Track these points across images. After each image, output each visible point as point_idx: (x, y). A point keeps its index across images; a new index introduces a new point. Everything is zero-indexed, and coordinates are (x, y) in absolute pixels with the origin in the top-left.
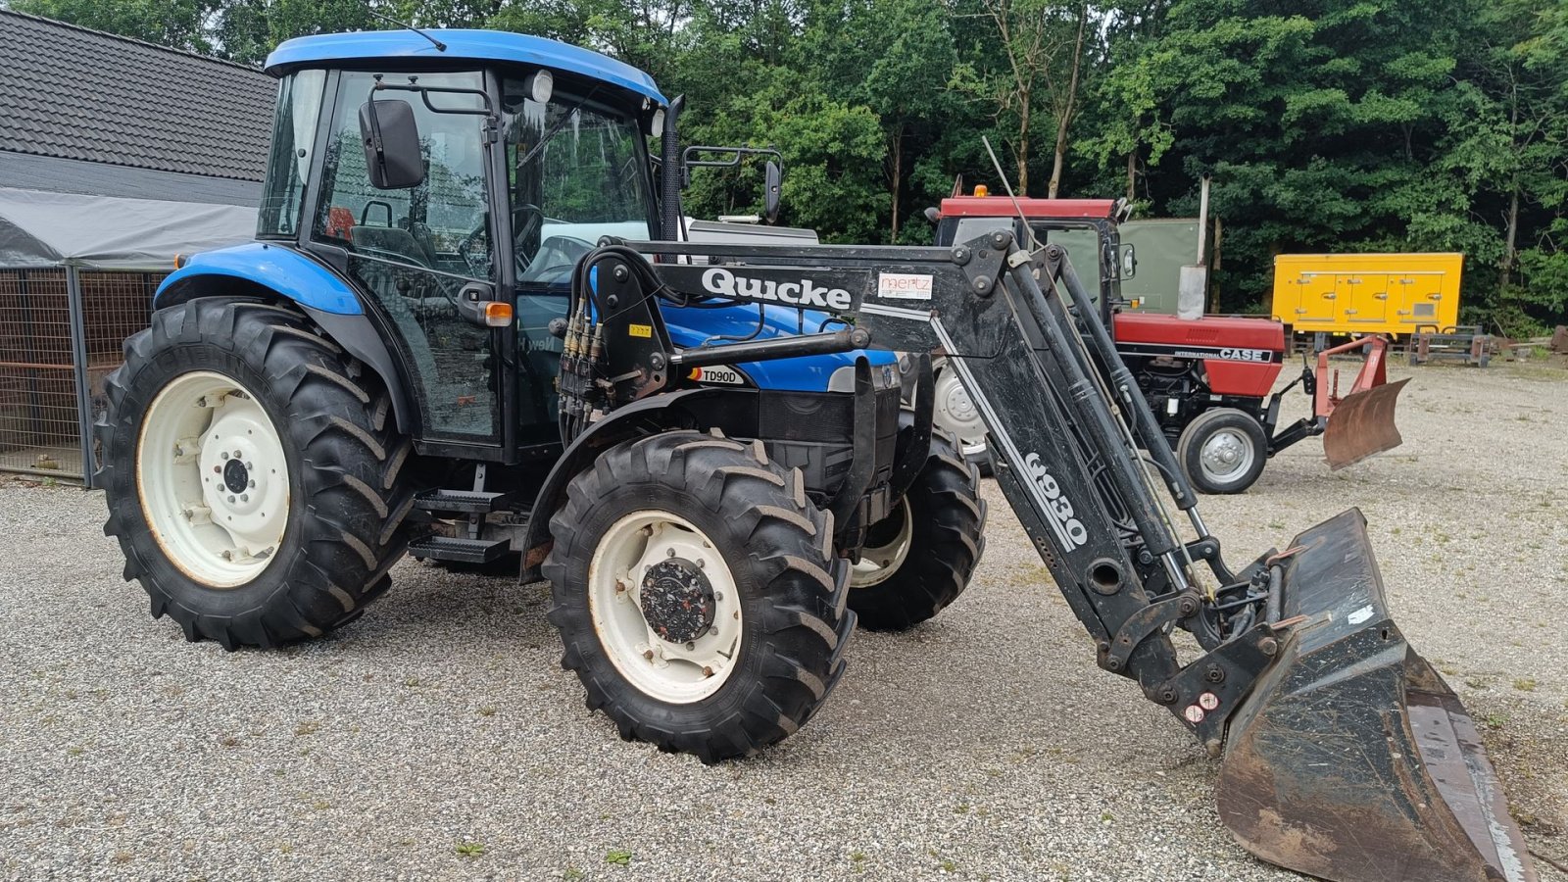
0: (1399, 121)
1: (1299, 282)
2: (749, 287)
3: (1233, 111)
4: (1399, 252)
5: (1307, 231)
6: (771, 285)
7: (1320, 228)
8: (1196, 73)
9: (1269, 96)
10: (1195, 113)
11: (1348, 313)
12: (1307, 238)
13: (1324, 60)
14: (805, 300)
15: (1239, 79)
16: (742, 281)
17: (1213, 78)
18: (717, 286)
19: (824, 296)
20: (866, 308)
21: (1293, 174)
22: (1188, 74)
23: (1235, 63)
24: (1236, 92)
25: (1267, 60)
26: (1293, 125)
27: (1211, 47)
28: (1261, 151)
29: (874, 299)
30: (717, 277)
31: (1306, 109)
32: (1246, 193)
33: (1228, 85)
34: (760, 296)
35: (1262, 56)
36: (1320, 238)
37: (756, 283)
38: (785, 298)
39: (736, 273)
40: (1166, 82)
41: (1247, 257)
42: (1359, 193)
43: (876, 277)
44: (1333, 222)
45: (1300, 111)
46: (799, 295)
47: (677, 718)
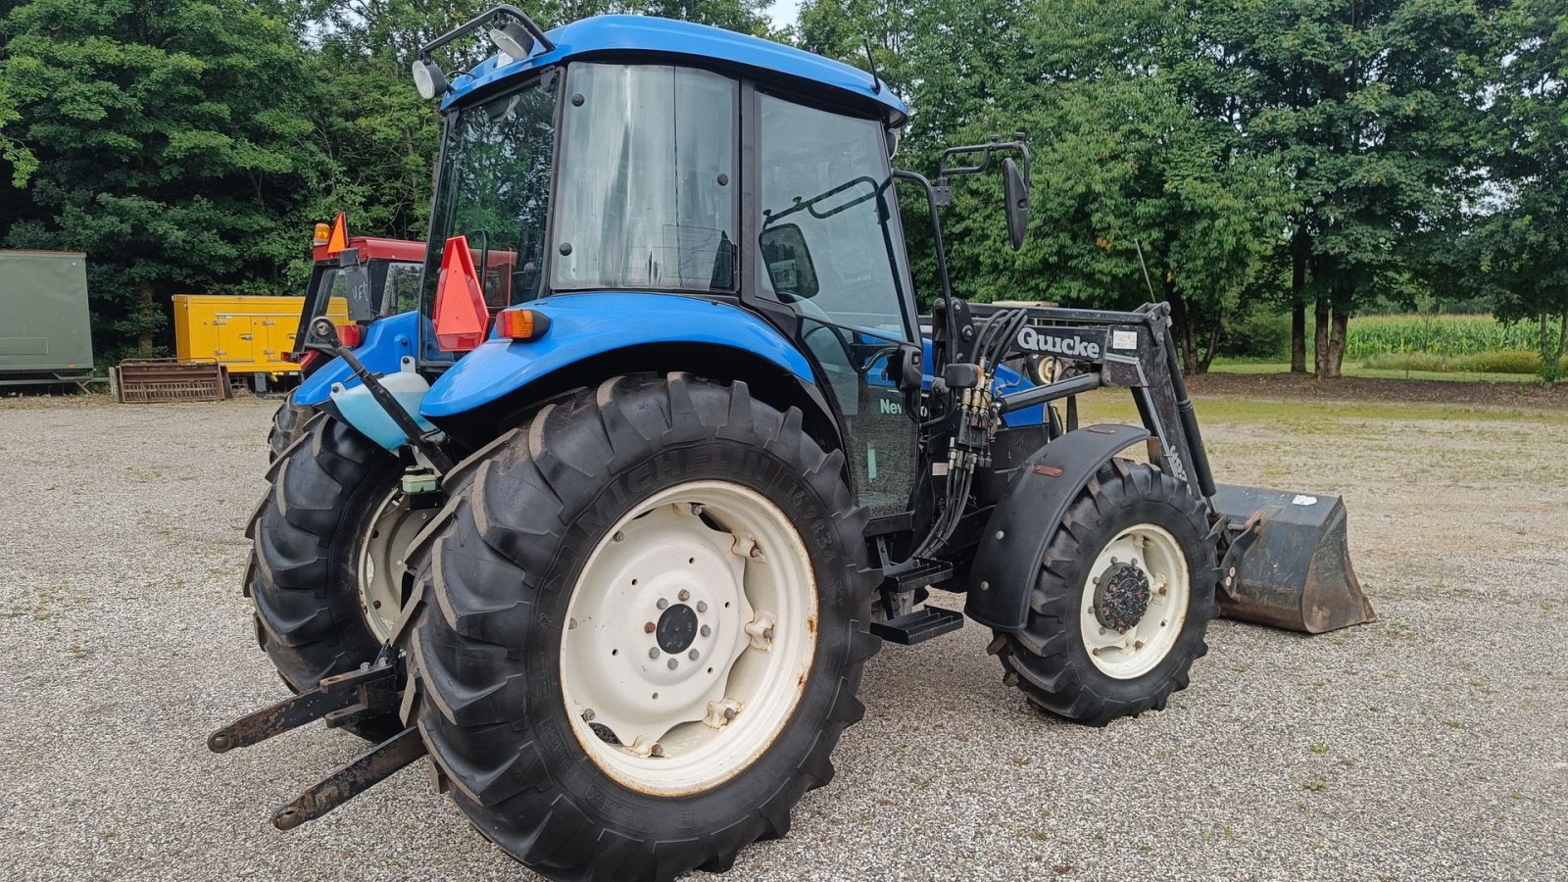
0: (277, 172)
1: (216, 324)
2: (1046, 342)
3: (112, 138)
4: (273, 294)
5: (184, 272)
6: (1058, 340)
7: (199, 269)
8: (65, 88)
9: (149, 128)
10: (62, 134)
11: (266, 353)
12: (186, 278)
13: (198, 101)
14: (1076, 353)
15: (119, 106)
16: (1042, 338)
17: (88, 98)
18: (1027, 342)
19: (1086, 348)
20: (1109, 356)
21: (177, 212)
22: (55, 89)
23: (115, 88)
24: (115, 118)
25: (147, 90)
26: (172, 161)
27: (83, 63)
28: (134, 184)
29: (1111, 350)
30: (1028, 335)
31: (193, 148)
32: (126, 228)
33: (107, 108)
34: (1052, 349)
35: (142, 84)
36: (200, 278)
37: (1050, 339)
38: (1066, 351)
39: (1039, 331)
40: (31, 93)
41: (119, 296)
42: (232, 236)
43: (1112, 334)
44: (213, 264)
45: (188, 149)
46: (1073, 348)
47: (1147, 684)
